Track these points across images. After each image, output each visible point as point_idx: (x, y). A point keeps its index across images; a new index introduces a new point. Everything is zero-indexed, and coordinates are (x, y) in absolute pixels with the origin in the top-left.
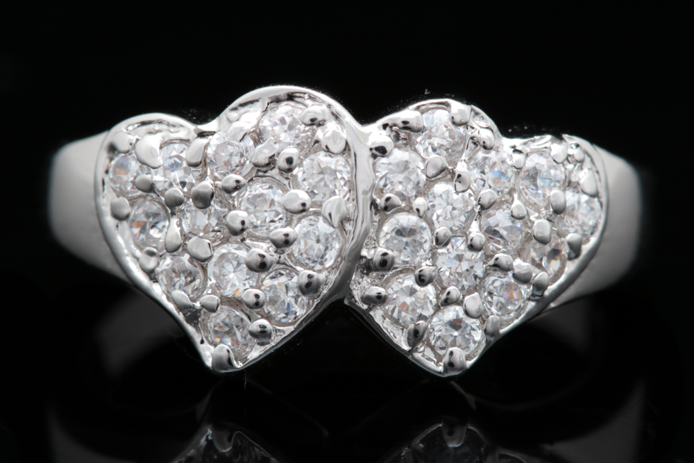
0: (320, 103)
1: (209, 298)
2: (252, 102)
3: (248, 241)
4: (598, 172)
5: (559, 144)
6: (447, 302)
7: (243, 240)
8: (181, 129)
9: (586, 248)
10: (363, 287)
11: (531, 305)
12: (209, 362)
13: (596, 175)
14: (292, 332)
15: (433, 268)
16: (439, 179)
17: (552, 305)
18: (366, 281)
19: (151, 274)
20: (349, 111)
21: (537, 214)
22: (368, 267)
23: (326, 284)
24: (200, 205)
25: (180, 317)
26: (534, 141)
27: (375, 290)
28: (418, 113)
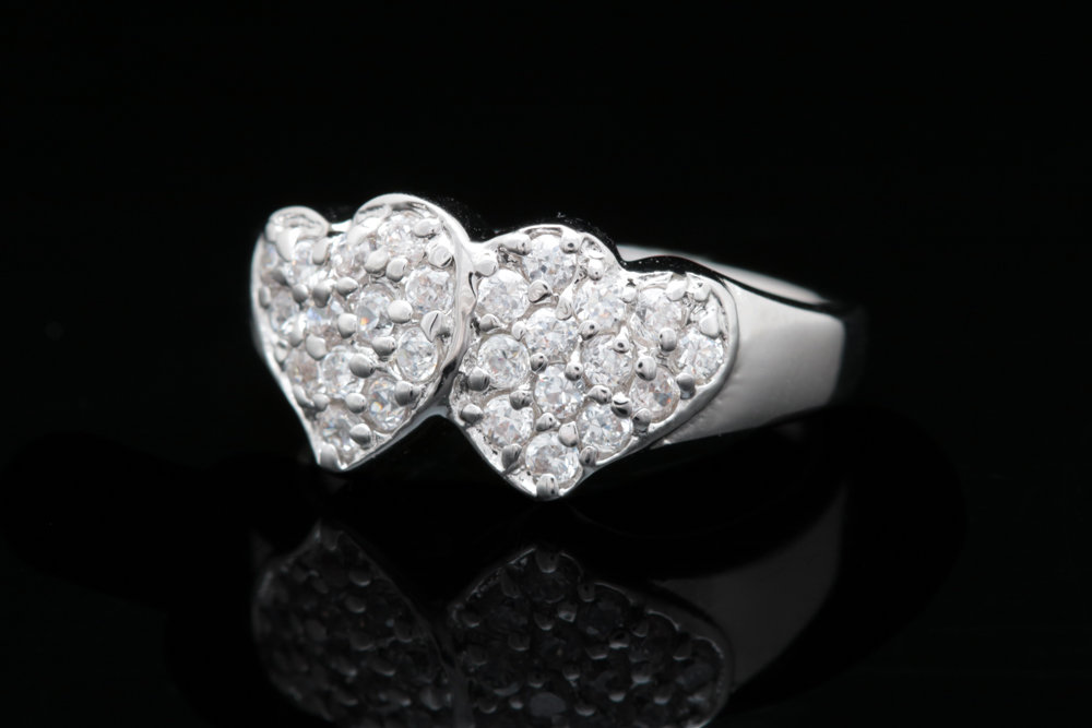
0: (434, 215)
1: (322, 397)
2: (377, 207)
3: (356, 346)
4: (724, 313)
5: (680, 279)
6: (540, 429)
7: (353, 343)
8: (316, 225)
9: (701, 389)
10: (462, 404)
11: (635, 439)
12: (318, 460)
13: (722, 317)
14: (390, 441)
15: (530, 392)
16: (545, 305)
17: (666, 442)
18: (465, 397)
19: (282, 365)
20: (464, 225)
21: (645, 349)
22: (468, 386)
23: (422, 396)
24: (319, 303)
25: (299, 411)
26: (654, 276)
27: (474, 409)
28: (527, 237)
